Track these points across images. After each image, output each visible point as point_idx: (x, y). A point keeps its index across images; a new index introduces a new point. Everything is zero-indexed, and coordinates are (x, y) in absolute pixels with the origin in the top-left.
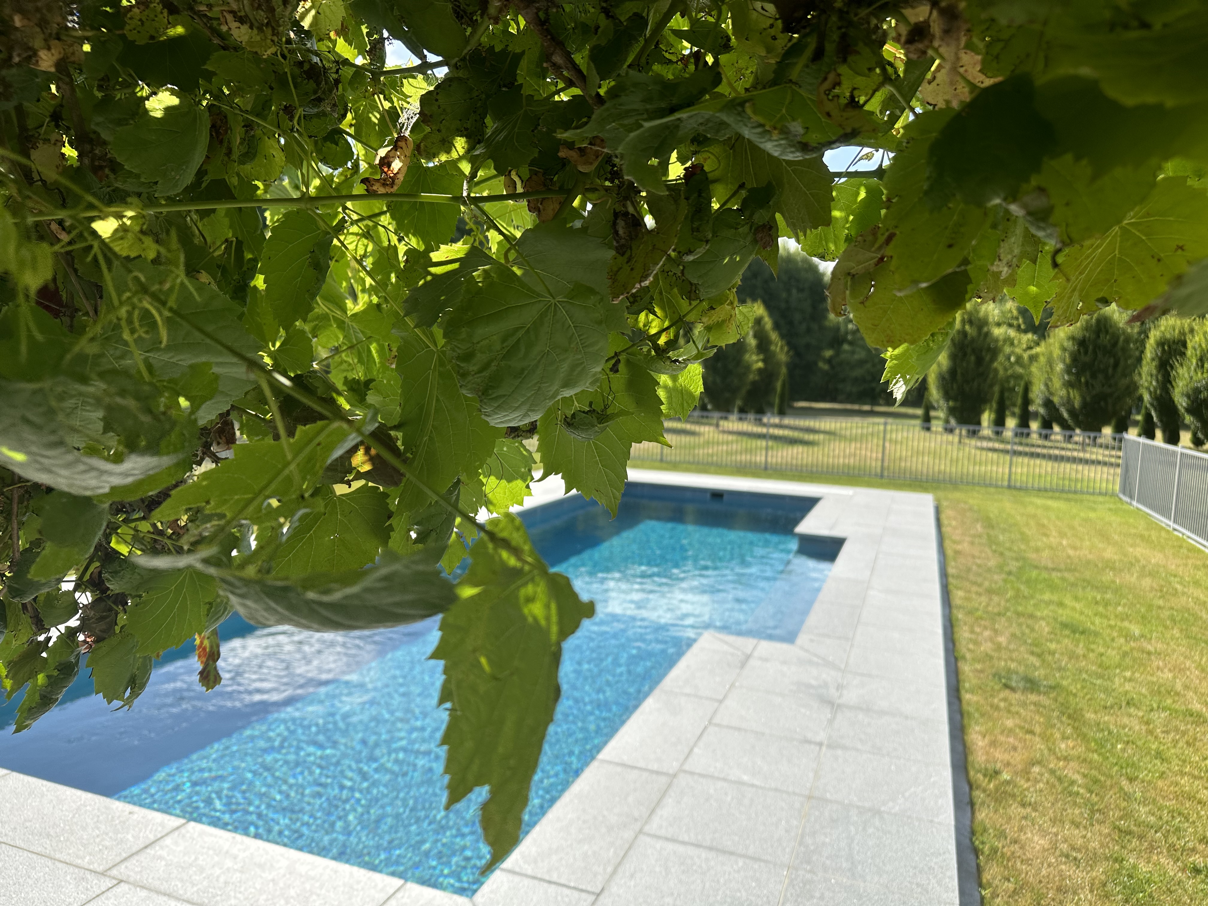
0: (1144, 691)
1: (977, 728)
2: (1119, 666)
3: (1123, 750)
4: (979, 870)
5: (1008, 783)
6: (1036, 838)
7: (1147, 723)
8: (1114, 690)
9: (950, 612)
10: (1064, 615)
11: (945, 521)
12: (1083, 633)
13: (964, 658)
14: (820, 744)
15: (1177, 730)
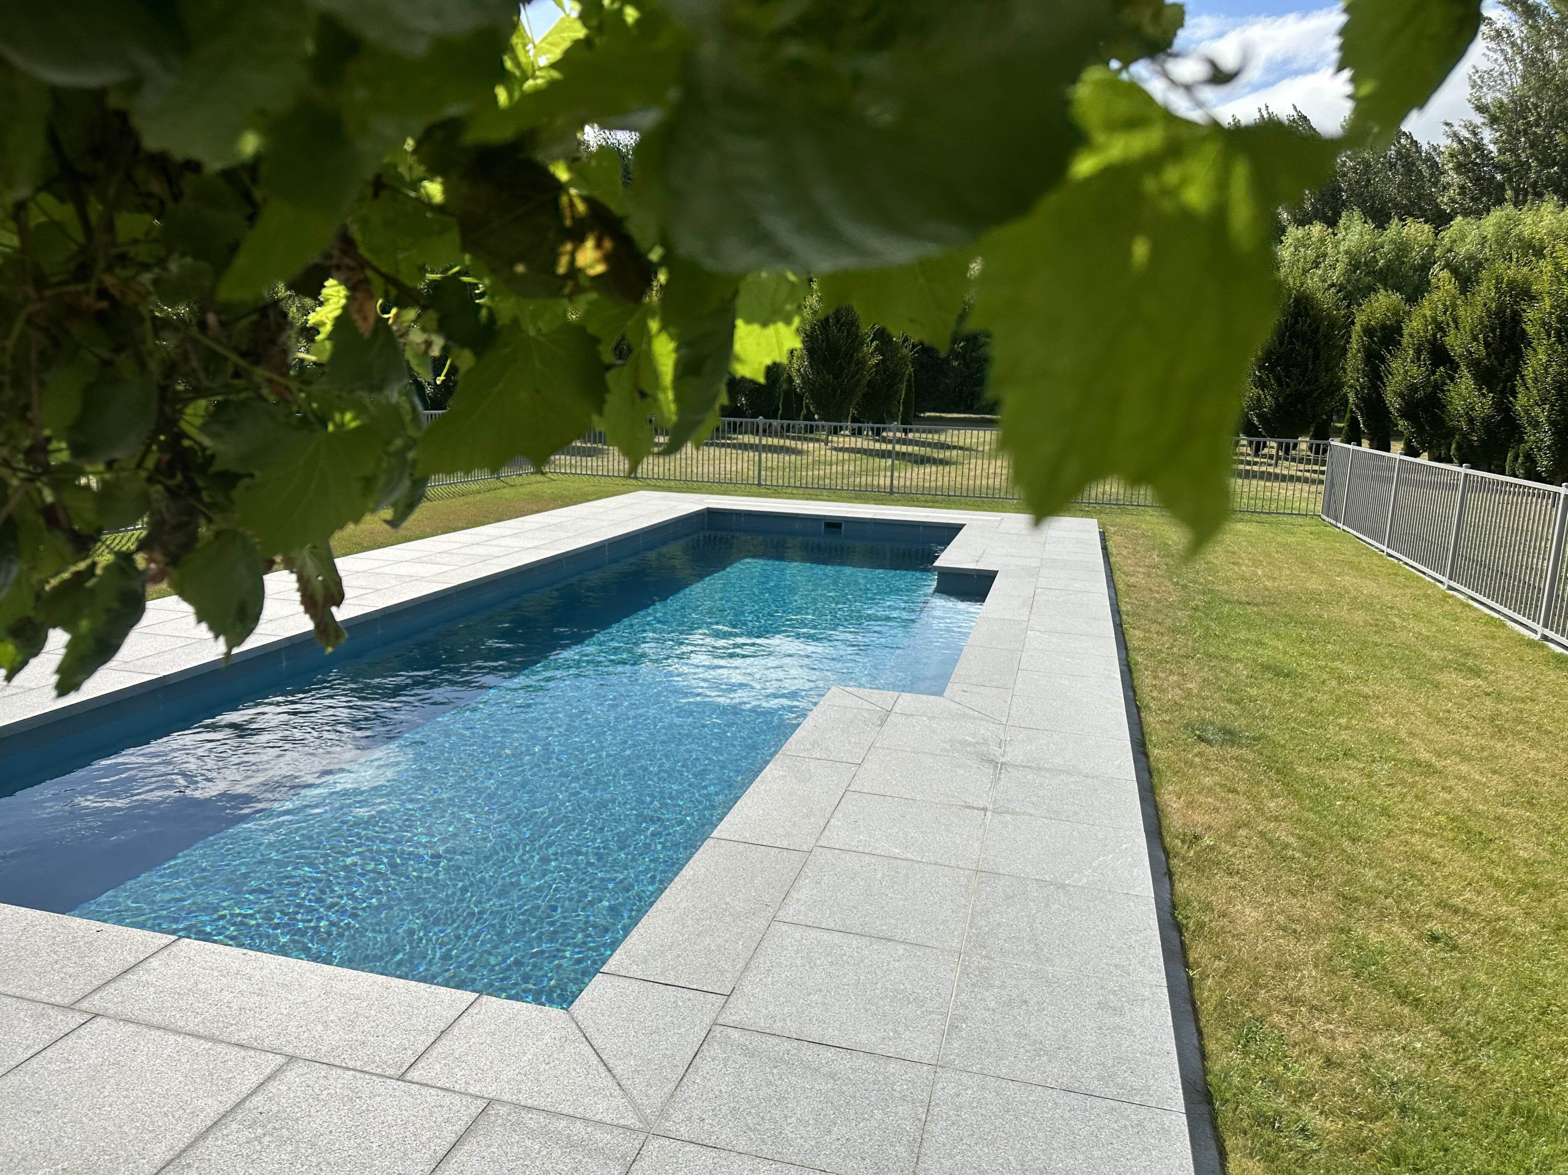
0: (1363, 739)
1: (1170, 788)
2: (1332, 712)
3: (1343, 807)
4: (1184, 948)
5: (1212, 848)
6: (1247, 911)
7: (1370, 776)
8: (1328, 739)
9: (1127, 655)
10: (1265, 655)
11: (1112, 550)
12: (1287, 675)
13: (1147, 707)
14: (985, 809)
15: (1403, 782)
